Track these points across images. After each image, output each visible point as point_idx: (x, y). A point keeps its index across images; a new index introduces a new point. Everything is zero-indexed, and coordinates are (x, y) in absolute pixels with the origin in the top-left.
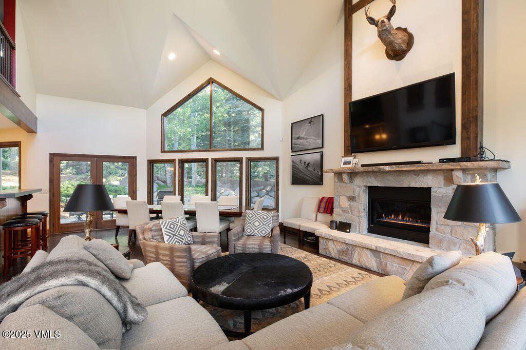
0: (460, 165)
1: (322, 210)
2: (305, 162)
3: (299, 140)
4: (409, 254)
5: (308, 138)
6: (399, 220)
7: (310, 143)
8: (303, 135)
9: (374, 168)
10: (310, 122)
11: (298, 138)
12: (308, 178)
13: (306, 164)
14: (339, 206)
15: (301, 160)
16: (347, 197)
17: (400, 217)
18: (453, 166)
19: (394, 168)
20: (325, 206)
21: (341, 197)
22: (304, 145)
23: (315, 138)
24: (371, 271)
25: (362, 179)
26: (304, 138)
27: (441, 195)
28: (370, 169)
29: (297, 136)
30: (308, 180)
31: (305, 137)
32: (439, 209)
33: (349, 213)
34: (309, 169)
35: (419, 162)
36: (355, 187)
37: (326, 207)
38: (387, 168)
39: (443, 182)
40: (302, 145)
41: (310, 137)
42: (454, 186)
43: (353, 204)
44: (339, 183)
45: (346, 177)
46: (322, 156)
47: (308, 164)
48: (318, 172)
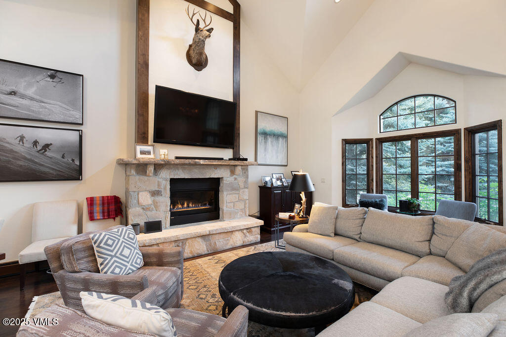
0: (244, 163)
1: (98, 215)
2: (35, 142)
3: (12, 97)
4: (232, 227)
5: (45, 100)
6: (185, 208)
7: (50, 110)
8: (30, 92)
9: (190, 160)
10: (52, 77)
12: (47, 170)
13: (41, 144)
14: (138, 204)
15: (22, 137)
16: (150, 192)
17: (185, 205)
18: (240, 163)
19: (207, 162)
20: (103, 210)
21: (141, 193)
22: (33, 111)
23: (65, 106)
24: (202, 255)
25: (169, 171)
26: (32, 99)
27: (228, 182)
28: (187, 161)
29: (9, 89)
30: (45, 173)
31: (38, 97)
32: (228, 193)
33: (152, 210)
34: (49, 153)
35: (222, 159)
36: (160, 180)
37: (106, 210)
38: (202, 162)
39: (229, 174)
41: (52, 102)
42: (235, 176)
43: (159, 199)
44: (138, 177)
45: (151, 169)
46: (81, 137)
47: (47, 146)
48: (73, 160)
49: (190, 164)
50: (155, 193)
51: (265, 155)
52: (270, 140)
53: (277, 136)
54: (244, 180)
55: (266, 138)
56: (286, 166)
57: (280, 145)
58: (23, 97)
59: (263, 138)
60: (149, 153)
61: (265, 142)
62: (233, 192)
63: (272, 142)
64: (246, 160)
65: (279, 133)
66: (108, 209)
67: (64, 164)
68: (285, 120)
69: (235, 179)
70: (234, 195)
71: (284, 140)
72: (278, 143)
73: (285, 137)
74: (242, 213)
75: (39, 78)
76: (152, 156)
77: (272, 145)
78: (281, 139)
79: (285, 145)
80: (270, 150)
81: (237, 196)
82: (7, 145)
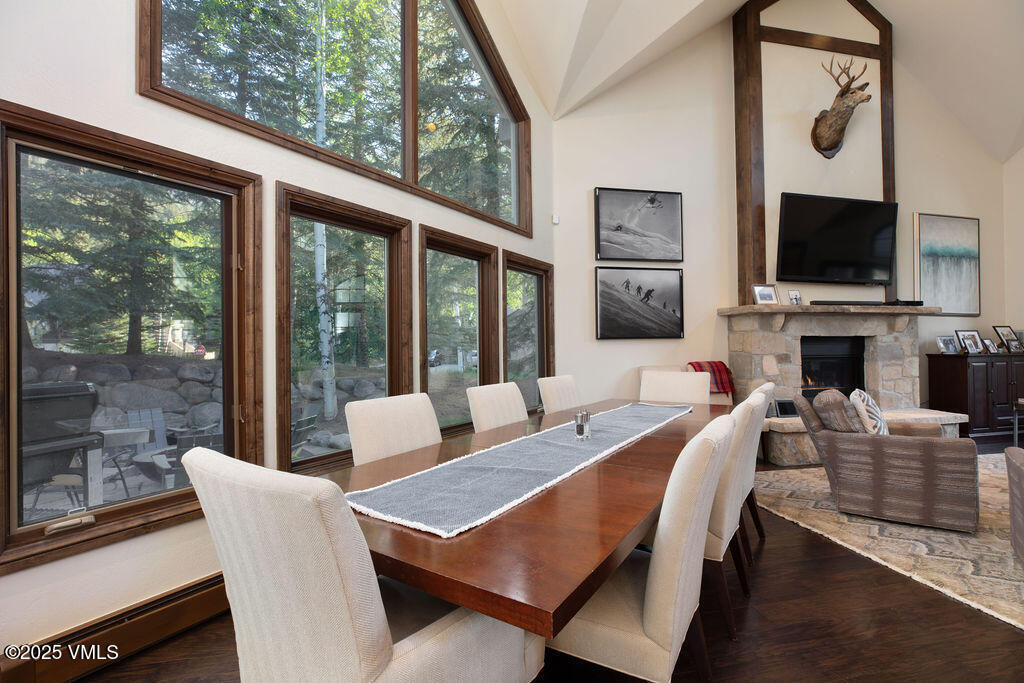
2: (639, 289)
3: (619, 233)
5: (646, 233)
7: (651, 245)
8: (633, 225)
10: (652, 201)
11: (619, 228)
12: (649, 324)
13: (645, 290)
14: (762, 373)
15: (628, 283)
16: (776, 356)
18: (911, 309)
20: (716, 380)
21: (765, 357)
22: (636, 249)
23: (664, 238)
25: (802, 324)
26: (635, 233)
27: (885, 345)
28: (831, 308)
29: (615, 224)
30: (648, 328)
31: (639, 230)
34: (652, 302)
36: (789, 339)
37: (719, 381)
39: (885, 329)
40: (632, 246)
41: (652, 234)
42: (895, 334)
43: (786, 367)
44: (761, 333)
45: (780, 320)
46: (681, 278)
47: (649, 293)
48: (674, 311)
49: (834, 314)
50: (783, 359)
51: (935, 295)
52: (943, 266)
53: (957, 257)
54: (912, 340)
55: (935, 264)
56: (978, 315)
57: (964, 275)
58: (628, 231)
59: (931, 263)
60: (771, 298)
61: (935, 272)
62: (893, 361)
63: (947, 270)
64: (920, 303)
65: (962, 251)
66: (721, 379)
67: (666, 317)
68: (973, 226)
69: (896, 339)
70: (895, 368)
71: (973, 263)
72: (961, 272)
73: (975, 258)
74: (908, 401)
75: (640, 204)
76: (774, 302)
77: (949, 276)
78: (965, 264)
79: (974, 275)
80: (943, 285)
81: (900, 369)
82: (615, 293)
